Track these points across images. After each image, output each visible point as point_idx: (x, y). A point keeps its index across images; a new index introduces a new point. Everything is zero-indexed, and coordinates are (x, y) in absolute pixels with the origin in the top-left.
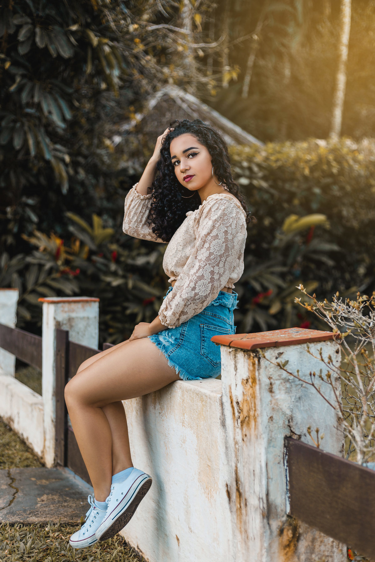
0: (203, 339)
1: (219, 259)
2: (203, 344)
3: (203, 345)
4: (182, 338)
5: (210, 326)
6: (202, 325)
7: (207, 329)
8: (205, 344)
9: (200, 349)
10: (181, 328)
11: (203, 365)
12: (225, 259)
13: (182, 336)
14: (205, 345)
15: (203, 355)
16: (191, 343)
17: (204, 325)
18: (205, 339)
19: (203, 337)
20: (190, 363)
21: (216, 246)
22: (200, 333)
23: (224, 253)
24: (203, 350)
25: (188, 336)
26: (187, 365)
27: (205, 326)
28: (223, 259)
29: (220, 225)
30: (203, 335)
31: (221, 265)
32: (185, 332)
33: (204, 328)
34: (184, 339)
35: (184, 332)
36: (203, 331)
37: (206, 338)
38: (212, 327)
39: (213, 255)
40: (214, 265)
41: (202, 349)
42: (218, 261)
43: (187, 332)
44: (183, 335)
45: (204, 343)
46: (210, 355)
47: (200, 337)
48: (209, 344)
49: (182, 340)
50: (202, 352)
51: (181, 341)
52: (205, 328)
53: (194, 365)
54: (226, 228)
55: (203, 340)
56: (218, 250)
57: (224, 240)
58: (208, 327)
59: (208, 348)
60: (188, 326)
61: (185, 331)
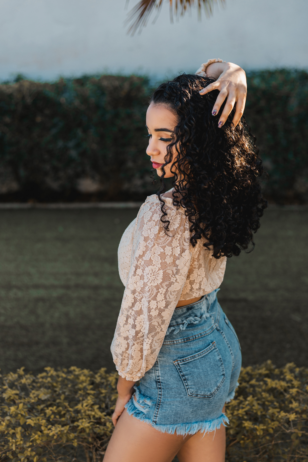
0: (184, 378)
1: (155, 291)
2: (186, 384)
3: (186, 386)
4: (160, 387)
5: (186, 359)
6: (176, 363)
7: (184, 364)
8: (189, 382)
9: (184, 391)
10: (154, 374)
11: (196, 406)
12: (165, 290)
13: (159, 384)
14: (189, 384)
15: (191, 396)
16: (172, 389)
17: (177, 361)
18: (186, 377)
19: (183, 376)
20: (181, 414)
21: (150, 274)
22: (177, 373)
23: (162, 283)
24: (189, 390)
25: (165, 382)
26: (179, 418)
27: (179, 362)
28: (163, 290)
29: (154, 245)
30: (182, 374)
31: (160, 297)
32: (160, 378)
33: (179, 365)
34: (162, 387)
35: (158, 378)
36: (179, 369)
37: (187, 375)
38: (188, 358)
39: (148, 287)
40: (150, 299)
41: (187, 389)
42: (154, 294)
43: (161, 376)
44: (159, 382)
45: (187, 382)
46: (199, 391)
47: (179, 377)
48: (194, 380)
49: (160, 388)
50: (189, 393)
51: (160, 390)
52: (181, 365)
53: (186, 413)
54: (162, 249)
55: (185, 380)
56: (153, 279)
57: (160, 266)
58: (183, 361)
59: (194, 385)
60: (161, 368)
61: (158, 376)
